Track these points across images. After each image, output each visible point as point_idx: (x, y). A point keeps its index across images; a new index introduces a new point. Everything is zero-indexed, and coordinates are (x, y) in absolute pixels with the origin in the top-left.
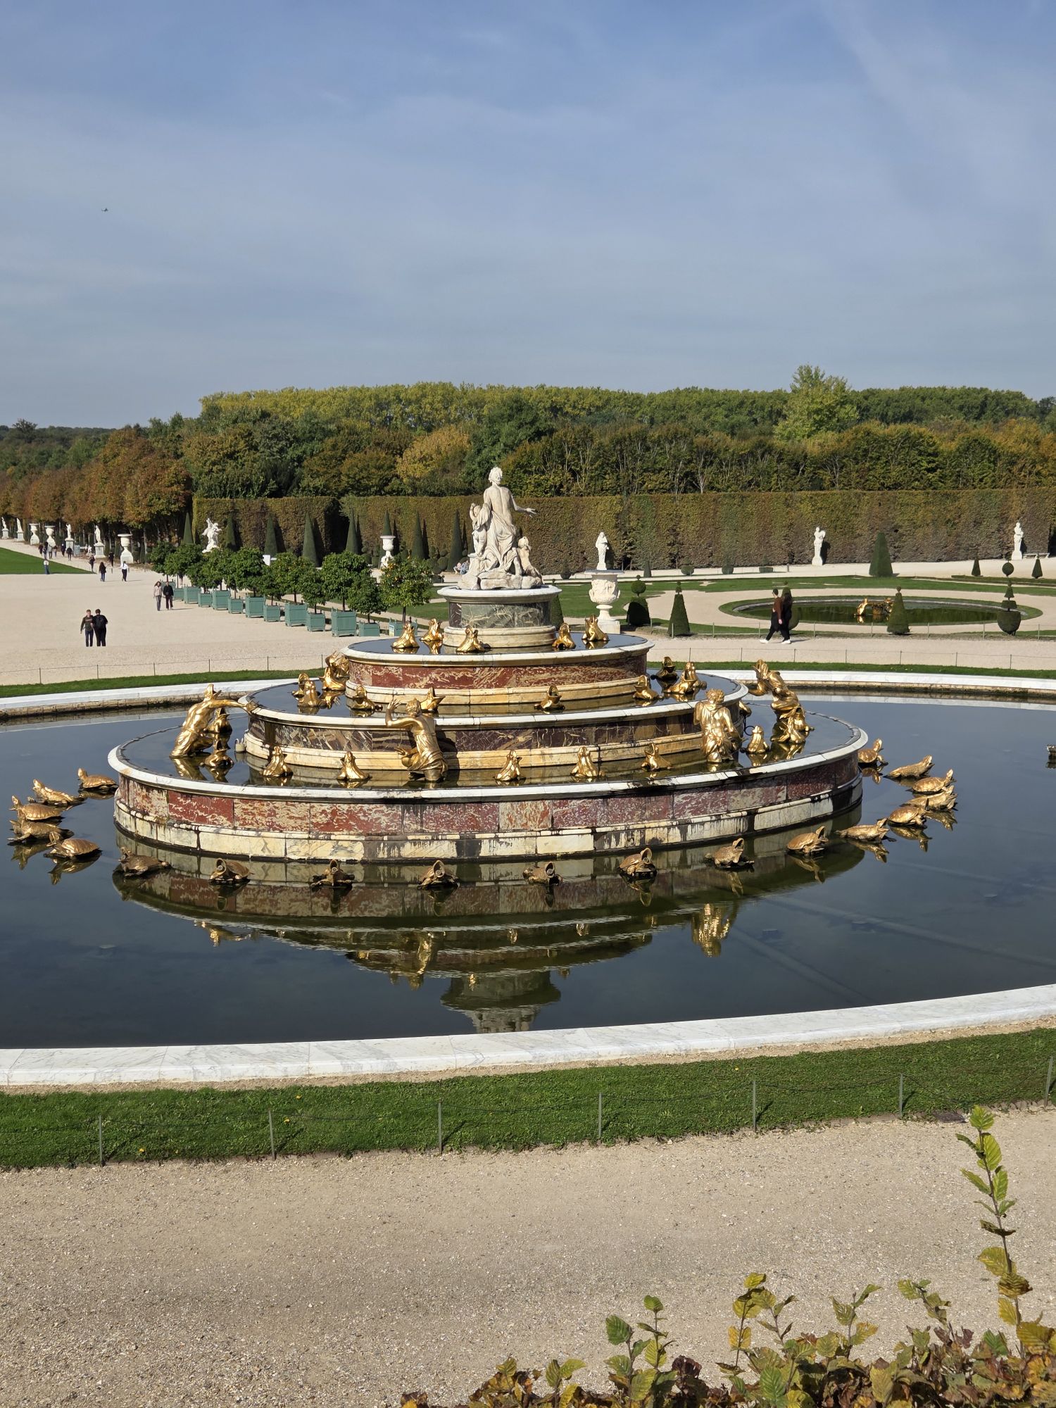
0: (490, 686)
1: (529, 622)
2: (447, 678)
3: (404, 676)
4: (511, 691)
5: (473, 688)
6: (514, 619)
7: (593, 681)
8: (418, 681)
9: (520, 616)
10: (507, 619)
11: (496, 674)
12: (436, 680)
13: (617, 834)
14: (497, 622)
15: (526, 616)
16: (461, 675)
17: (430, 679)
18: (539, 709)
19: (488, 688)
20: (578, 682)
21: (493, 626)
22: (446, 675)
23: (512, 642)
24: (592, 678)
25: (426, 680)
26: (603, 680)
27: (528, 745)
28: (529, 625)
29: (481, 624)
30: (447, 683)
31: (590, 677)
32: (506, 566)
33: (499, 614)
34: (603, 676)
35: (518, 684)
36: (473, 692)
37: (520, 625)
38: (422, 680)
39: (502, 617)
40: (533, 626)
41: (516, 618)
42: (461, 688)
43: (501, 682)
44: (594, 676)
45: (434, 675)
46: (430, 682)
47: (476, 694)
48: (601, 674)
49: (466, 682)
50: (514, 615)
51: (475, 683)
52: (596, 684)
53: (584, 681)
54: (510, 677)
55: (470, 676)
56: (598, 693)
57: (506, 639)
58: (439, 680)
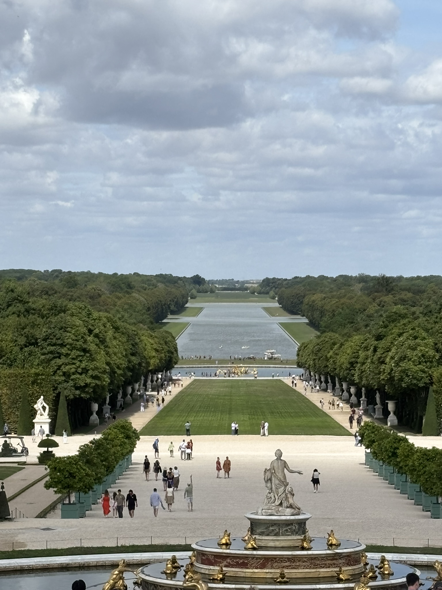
0: (257, 568)
1: (289, 533)
2: (235, 562)
3: (215, 560)
4: (267, 571)
5: (248, 568)
6: (279, 532)
7: (316, 568)
8: (221, 563)
9: (283, 530)
10: (276, 532)
11: (260, 561)
12: (229, 563)
14: (271, 533)
15: (287, 530)
16: (242, 561)
17: (227, 562)
19: (255, 569)
20: (307, 568)
21: (268, 535)
22: (235, 561)
23: (277, 544)
24: (316, 566)
25: (225, 563)
26: (323, 568)
28: (289, 535)
29: (262, 534)
30: (235, 565)
31: (314, 566)
32: (277, 503)
33: (271, 528)
34: (323, 566)
35: (272, 567)
36: (247, 570)
37: (283, 535)
38: (223, 562)
39: (273, 530)
40: (291, 536)
41: (281, 531)
42: (242, 568)
43: (263, 566)
44: (317, 565)
45: (228, 561)
46: (226, 564)
47: (248, 572)
48: (322, 564)
49: (244, 565)
50: (279, 529)
51: (249, 566)
52: (318, 570)
53: (310, 568)
54: (268, 564)
55: (246, 561)
56: (319, 575)
57: (274, 542)
58: (231, 563)
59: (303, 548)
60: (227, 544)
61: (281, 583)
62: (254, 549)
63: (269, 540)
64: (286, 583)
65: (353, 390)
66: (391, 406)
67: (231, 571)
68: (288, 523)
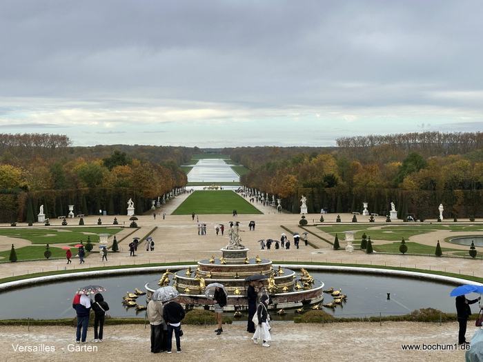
2: (216, 270)
3: (208, 269)
8: (210, 270)
11: (227, 269)
13: (240, 307)
18: (233, 278)
25: (212, 270)
27: (228, 286)
29: (228, 257)
32: (234, 244)
35: (232, 272)
48: (254, 270)
49: (220, 271)
52: (252, 272)
53: (249, 271)
54: (230, 270)
59: (246, 263)
60: (213, 262)
61: (236, 278)
62: (224, 264)
63: (231, 260)
64: (238, 278)
65: (262, 195)
66: (279, 202)
67: (215, 273)
68: (239, 253)
